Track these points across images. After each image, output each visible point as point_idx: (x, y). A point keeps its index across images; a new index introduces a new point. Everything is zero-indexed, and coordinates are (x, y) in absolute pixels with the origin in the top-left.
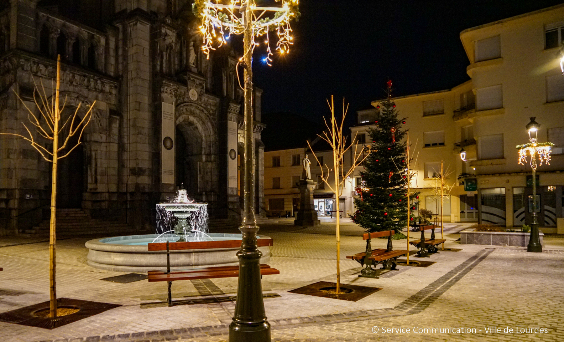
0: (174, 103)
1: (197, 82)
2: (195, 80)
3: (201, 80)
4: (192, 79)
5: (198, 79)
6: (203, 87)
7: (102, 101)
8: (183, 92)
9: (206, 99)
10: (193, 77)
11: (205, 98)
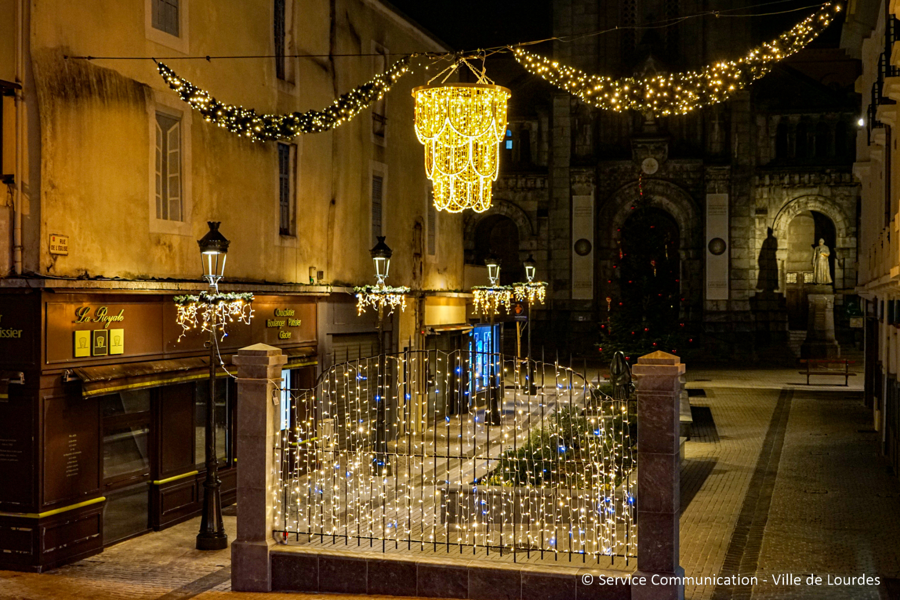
0: (592, 193)
1: (652, 147)
2: (647, 145)
3: (657, 142)
4: (639, 146)
5: (652, 143)
6: (665, 150)
7: (532, 200)
8: (629, 167)
9: (678, 166)
10: (640, 143)
11: (674, 165)
